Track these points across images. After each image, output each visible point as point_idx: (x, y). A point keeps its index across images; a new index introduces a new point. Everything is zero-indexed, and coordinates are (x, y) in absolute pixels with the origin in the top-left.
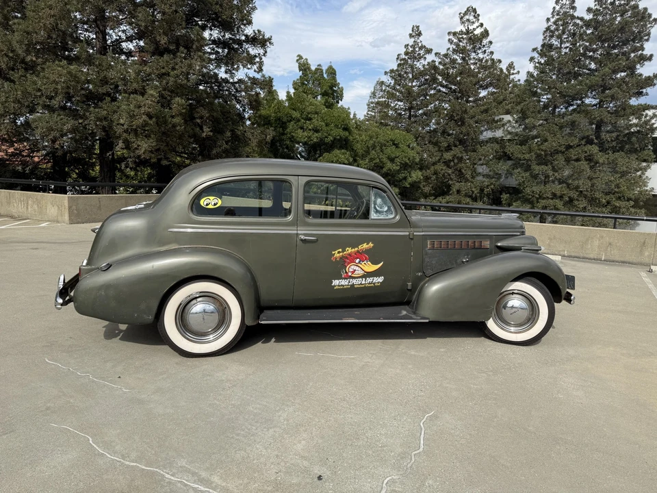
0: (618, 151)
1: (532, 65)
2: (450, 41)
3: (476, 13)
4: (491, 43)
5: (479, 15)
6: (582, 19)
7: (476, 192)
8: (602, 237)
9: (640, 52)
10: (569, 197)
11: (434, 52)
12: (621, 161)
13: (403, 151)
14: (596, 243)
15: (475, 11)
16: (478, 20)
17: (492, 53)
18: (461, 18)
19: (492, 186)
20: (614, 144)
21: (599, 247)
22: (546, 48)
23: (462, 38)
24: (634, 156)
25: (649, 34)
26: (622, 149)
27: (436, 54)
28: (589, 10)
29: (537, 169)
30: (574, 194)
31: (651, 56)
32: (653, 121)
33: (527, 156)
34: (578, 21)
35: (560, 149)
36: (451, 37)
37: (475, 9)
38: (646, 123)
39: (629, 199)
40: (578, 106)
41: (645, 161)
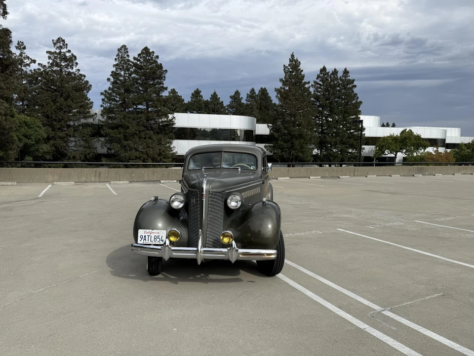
0: (159, 134)
1: (109, 83)
2: (49, 58)
3: (64, 42)
4: (77, 64)
5: (67, 45)
6: (132, 62)
7: (82, 157)
9: (162, 85)
10: (144, 158)
11: (37, 62)
12: (163, 139)
13: (36, 131)
15: (63, 41)
16: (67, 48)
17: (79, 70)
18: (55, 44)
19: (92, 154)
20: (157, 130)
22: (114, 74)
23: (57, 57)
24: (166, 136)
25: (165, 77)
26: (161, 132)
27: (39, 64)
28: (135, 58)
29: (125, 143)
30: (145, 156)
31: (167, 88)
32: (174, 120)
33: (119, 136)
34: (131, 63)
35: (136, 132)
36: (49, 55)
37: (64, 40)
38: (171, 120)
39: (169, 158)
40: (134, 109)
41: (171, 139)
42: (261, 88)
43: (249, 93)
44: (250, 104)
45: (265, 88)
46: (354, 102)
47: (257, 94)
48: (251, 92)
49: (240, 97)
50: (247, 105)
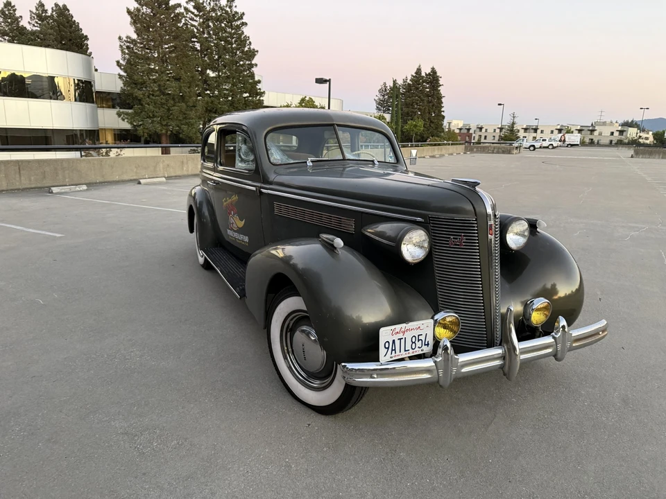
8: (163, 161)
14: (161, 165)
21: (163, 168)
42: (56, 5)
43: (34, 11)
44: (40, 32)
45: (65, 6)
46: (246, 49)
47: (49, 13)
48: (37, 9)
49: (18, 14)
50: (33, 33)
